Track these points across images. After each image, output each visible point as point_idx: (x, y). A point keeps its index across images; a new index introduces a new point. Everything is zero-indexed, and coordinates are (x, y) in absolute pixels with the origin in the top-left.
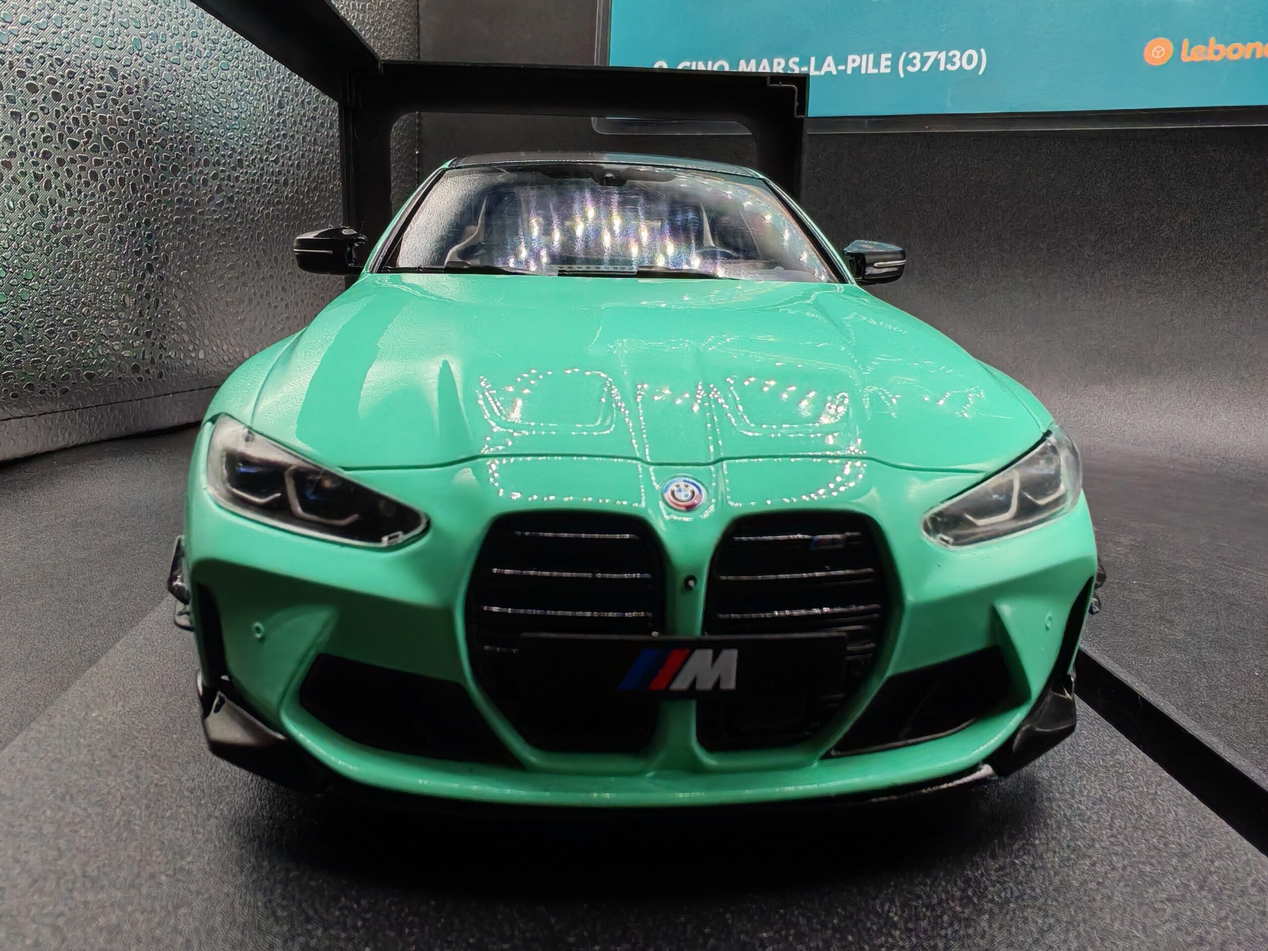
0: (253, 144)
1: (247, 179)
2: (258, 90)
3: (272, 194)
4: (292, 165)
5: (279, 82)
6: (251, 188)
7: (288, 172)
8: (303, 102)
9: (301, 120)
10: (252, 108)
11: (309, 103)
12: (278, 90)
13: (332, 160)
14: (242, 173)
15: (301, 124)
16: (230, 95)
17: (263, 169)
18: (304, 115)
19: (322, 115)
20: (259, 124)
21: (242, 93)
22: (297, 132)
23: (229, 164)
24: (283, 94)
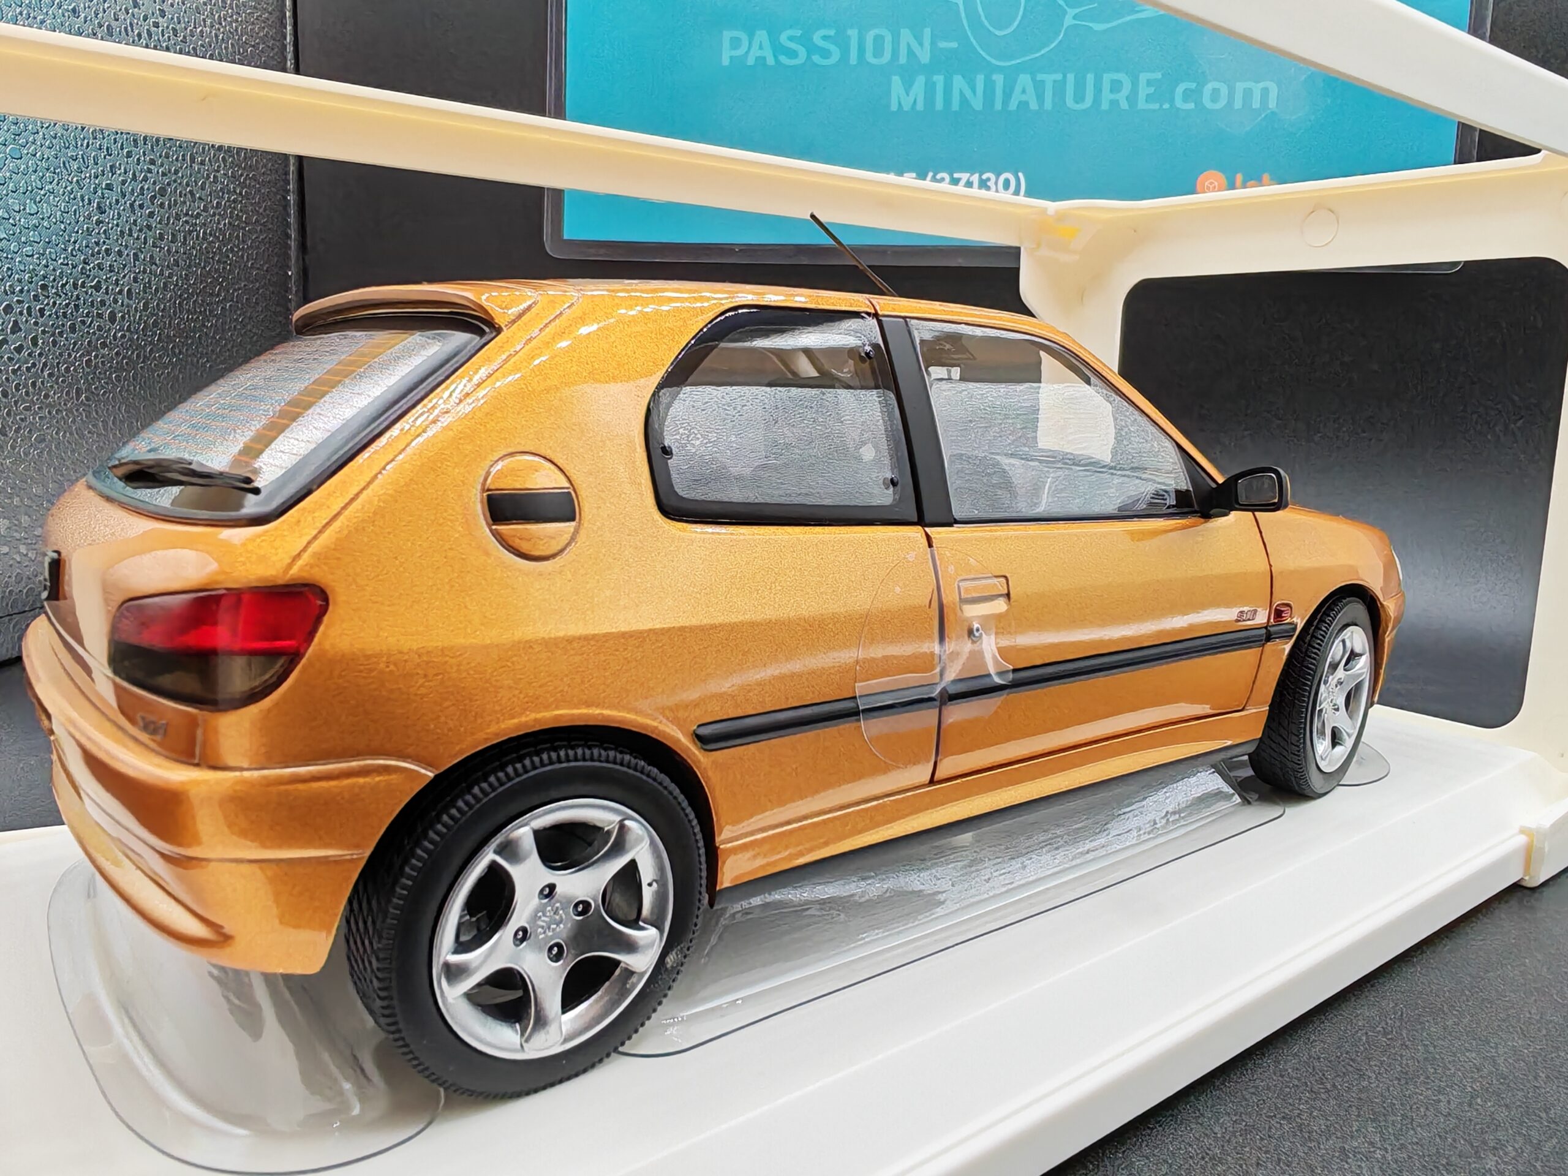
0: (62, 264)
1: (56, 313)
2: (66, 188)
3: (94, 333)
4: (120, 292)
5: (97, 178)
6: (63, 325)
7: (115, 301)
8: (132, 205)
9: (130, 230)
10: (59, 213)
11: (141, 206)
12: (95, 188)
13: (177, 285)
14: (48, 304)
15: (130, 235)
16: (25, 193)
17: (78, 298)
18: (135, 221)
19: (160, 223)
20: (70, 236)
21: (42, 192)
22: (126, 247)
23: (28, 291)
24: (102, 193)
